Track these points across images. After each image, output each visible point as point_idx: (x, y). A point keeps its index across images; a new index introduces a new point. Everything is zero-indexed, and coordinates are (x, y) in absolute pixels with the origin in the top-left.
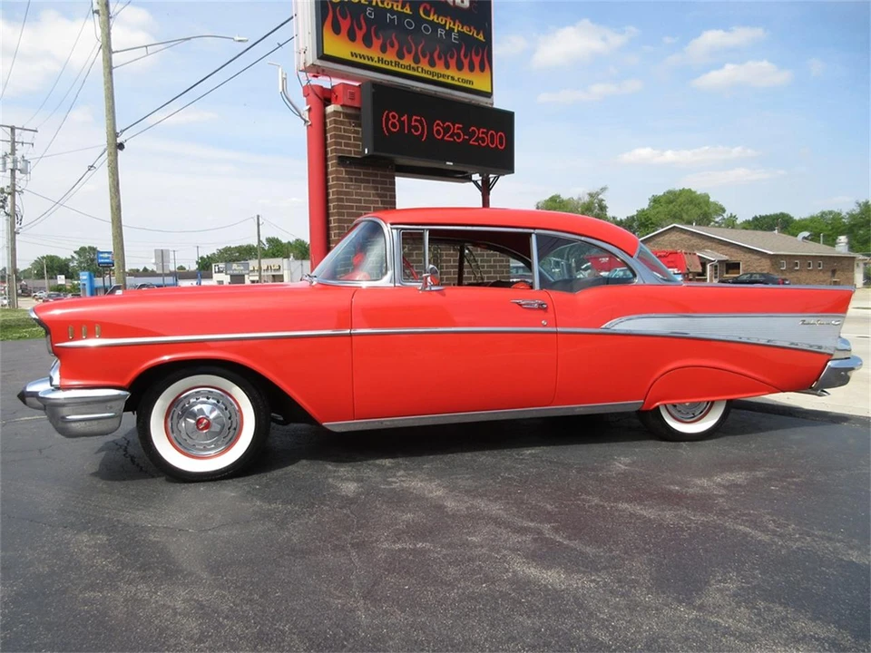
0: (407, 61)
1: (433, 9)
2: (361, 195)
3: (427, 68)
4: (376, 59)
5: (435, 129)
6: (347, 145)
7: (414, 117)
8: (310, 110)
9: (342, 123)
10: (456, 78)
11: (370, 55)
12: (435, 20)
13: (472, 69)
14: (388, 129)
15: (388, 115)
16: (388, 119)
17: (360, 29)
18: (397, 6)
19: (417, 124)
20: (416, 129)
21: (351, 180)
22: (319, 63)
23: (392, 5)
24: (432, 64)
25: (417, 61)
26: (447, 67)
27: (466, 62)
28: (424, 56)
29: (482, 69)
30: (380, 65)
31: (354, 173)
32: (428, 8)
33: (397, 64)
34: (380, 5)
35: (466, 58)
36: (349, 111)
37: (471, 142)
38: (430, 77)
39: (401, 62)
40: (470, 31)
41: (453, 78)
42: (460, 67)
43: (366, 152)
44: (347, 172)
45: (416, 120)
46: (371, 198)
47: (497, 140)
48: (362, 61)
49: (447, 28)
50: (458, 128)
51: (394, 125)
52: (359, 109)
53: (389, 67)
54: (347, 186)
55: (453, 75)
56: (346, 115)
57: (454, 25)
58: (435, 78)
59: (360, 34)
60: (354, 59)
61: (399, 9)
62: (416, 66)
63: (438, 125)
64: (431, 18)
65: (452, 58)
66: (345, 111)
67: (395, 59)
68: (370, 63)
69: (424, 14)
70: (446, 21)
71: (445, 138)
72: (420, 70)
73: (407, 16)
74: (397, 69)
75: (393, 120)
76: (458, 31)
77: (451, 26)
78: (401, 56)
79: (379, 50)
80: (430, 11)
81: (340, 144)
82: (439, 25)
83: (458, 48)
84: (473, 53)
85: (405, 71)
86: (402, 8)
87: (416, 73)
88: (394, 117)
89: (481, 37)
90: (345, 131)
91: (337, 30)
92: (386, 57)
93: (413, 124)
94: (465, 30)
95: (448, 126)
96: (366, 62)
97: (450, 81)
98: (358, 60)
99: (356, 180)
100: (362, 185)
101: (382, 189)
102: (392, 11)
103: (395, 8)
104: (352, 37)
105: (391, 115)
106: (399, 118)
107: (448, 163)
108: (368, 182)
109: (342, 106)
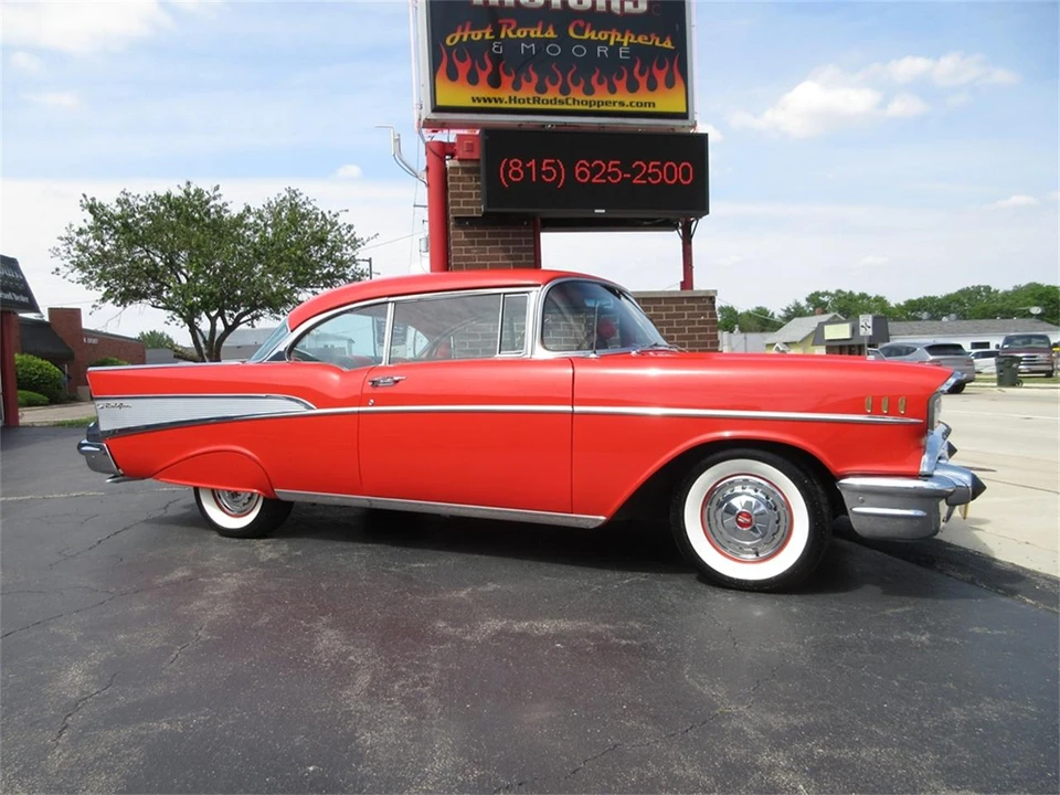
0: (552, 94)
1: (589, 25)
2: (487, 259)
3: (582, 97)
4: (507, 99)
5: (577, 171)
6: (466, 203)
7: (546, 161)
8: (427, 169)
9: (460, 179)
10: (627, 103)
11: (497, 97)
12: (593, 37)
13: (652, 87)
14: (507, 179)
15: (507, 163)
16: (507, 168)
17: (484, 68)
18: (535, 33)
19: (549, 168)
20: (549, 174)
21: (472, 243)
22: (433, 116)
23: (528, 32)
24: (589, 91)
25: (565, 90)
26: (613, 90)
27: (643, 81)
28: (577, 84)
29: (670, 84)
30: (513, 105)
31: (477, 235)
32: (581, 23)
33: (535, 100)
34: (511, 35)
35: (642, 73)
36: (468, 165)
37: (634, 181)
38: (587, 108)
39: (542, 97)
40: (649, 40)
41: (622, 104)
42: (633, 87)
43: (482, 209)
44: (467, 235)
45: (548, 164)
46: (501, 262)
47: (678, 174)
48: (488, 105)
49: (612, 43)
50: (613, 166)
51: (516, 174)
52: (478, 160)
53: (526, 106)
54: (467, 251)
55: (624, 99)
56: (466, 170)
57: (623, 37)
58: (595, 108)
59: (483, 76)
60: (477, 104)
61: (539, 35)
62: (564, 98)
63: (582, 165)
64: (586, 36)
65: (620, 78)
66: (464, 165)
67: (532, 94)
68: (499, 105)
69: (576, 33)
70: (610, 36)
71: (594, 180)
72: (570, 101)
73: (549, 40)
74: (537, 106)
75: (514, 169)
76: (629, 43)
77: (618, 39)
78: (541, 89)
79: (510, 88)
80: (585, 27)
81: (458, 203)
82: (599, 42)
83: (630, 65)
84: (654, 67)
85: (549, 106)
86: (543, 33)
87: (565, 107)
88: (516, 164)
89: (668, 44)
90: (464, 187)
91: (453, 76)
92: (521, 95)
93: (544, 169)
94: (640, 40)
95: (599, 164)
96: (493, 105)
97: (617, 108)
98: (482, 104)
99: (479, 243)
100: (488, 247)
101: (514, 250)
102: (528, 40)
103: (532, 35)
104: (473, 80)
105: (511, 162)
106: (524, 165)
107: (597, 211)
108: (496, 243)
109: (459, 160)
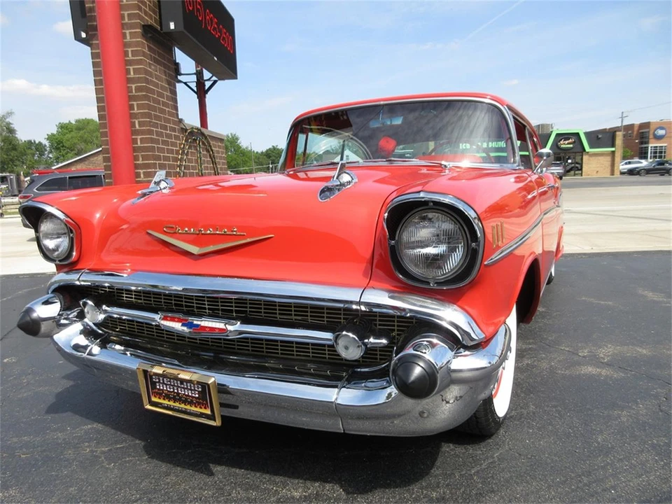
2: (158, 78)
5: (207, 18)
19: (199, 7)
20: (200, 13)
21: (151, 58)
31: (153, 50)
37: (221, 40)
43: (172, 26)
44: (150, 49)
45: (199, 4)
46: (164, 84)
47: (230, 43)
50: (215, 22)
51: (190, 3)
54: (150, 65)
63: (208, 14)
71: (211, 30)
95: (212, 18)
99: (155, 60)
100: (158, 67)
107: (215, 58)
108: (161, 64)
